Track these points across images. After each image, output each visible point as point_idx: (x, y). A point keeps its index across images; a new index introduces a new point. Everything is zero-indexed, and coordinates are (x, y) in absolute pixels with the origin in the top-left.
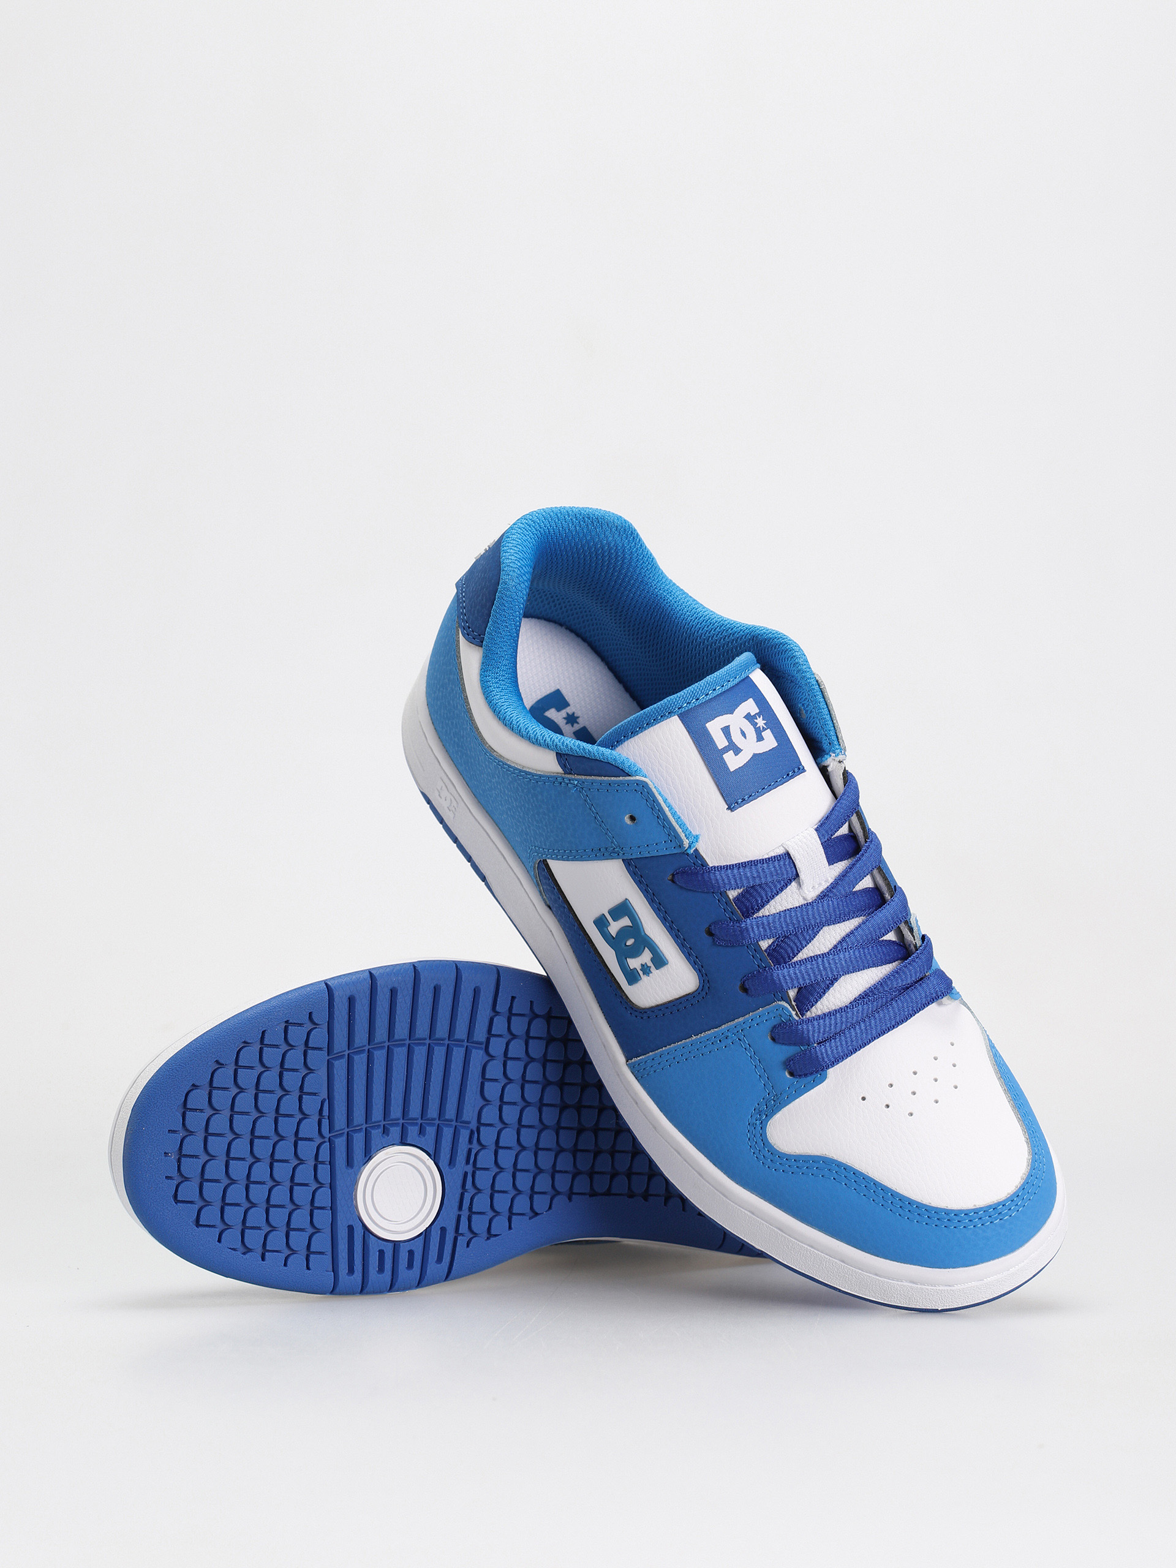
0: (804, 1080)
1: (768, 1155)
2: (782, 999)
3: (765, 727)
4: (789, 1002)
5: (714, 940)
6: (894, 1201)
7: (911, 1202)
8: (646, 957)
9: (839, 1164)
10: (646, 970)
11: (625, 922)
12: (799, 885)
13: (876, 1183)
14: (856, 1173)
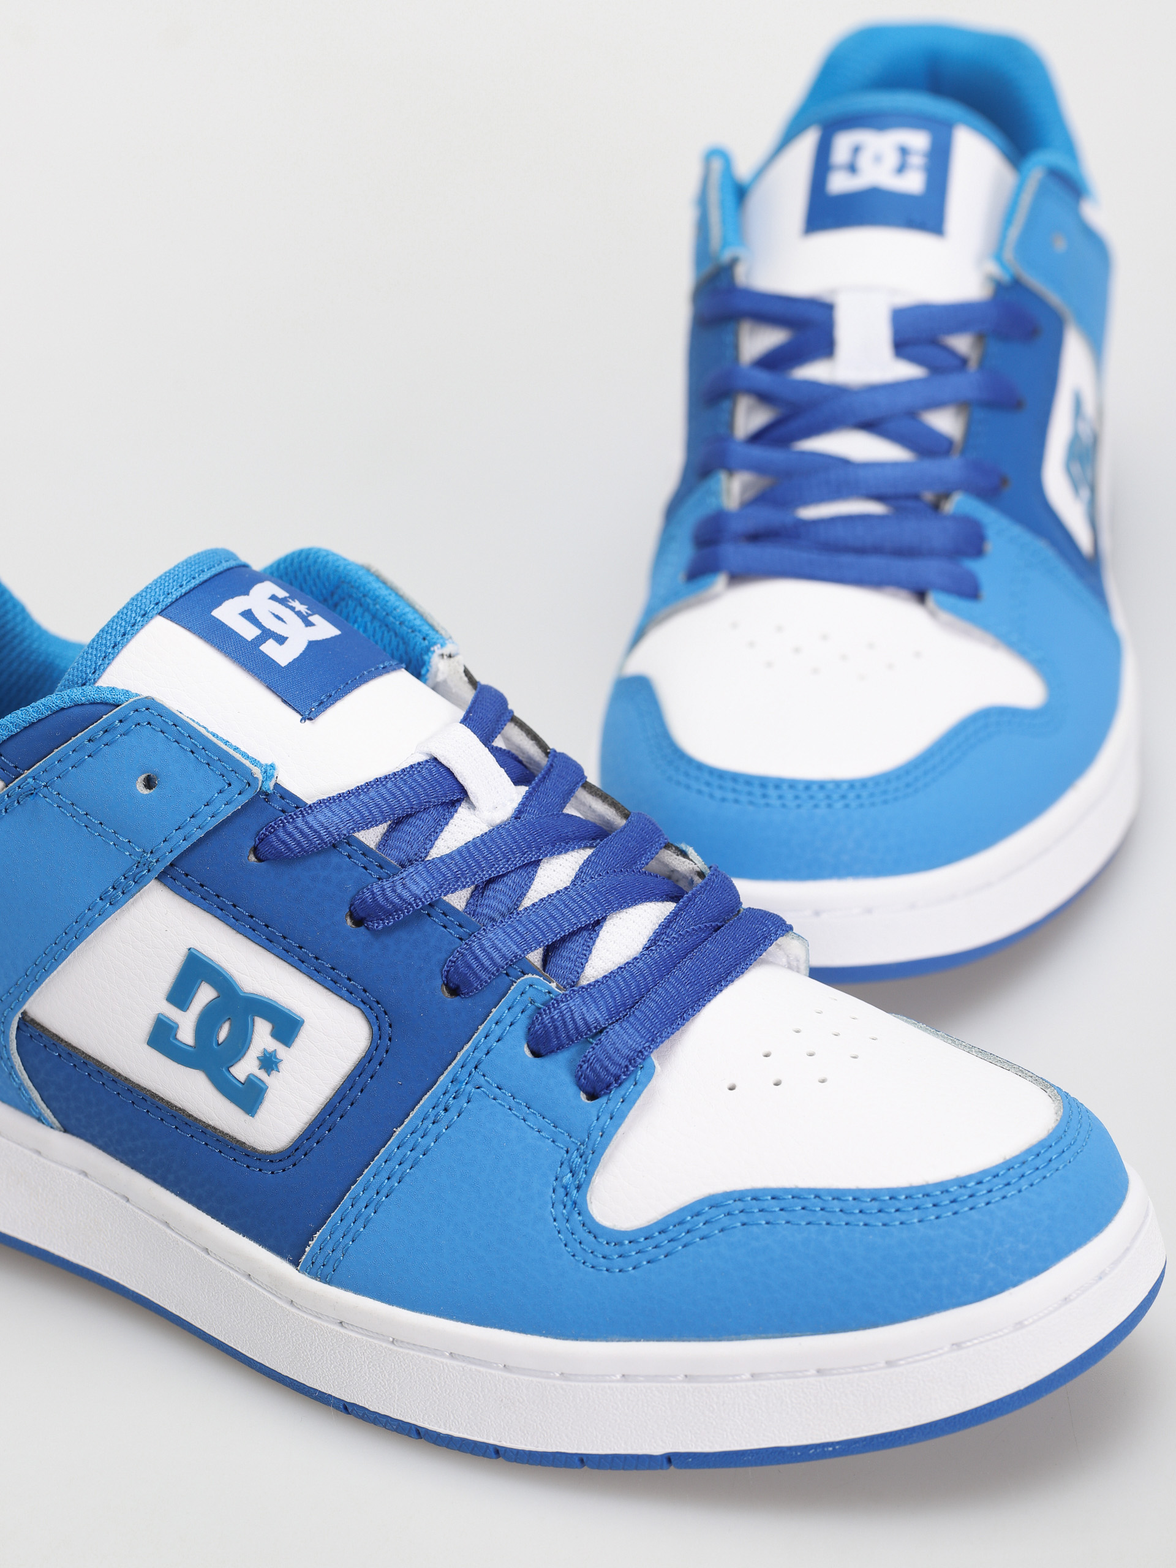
0: (616, 1094)
1: (608, 1250)
2: (524, 973)
3: (309, 612)
4: (534, 971)
5: (367, 928)
6: (863, 1206)
7: (893, 1194)
8: (262, 1035)
9: (739, 1196)
10: (269, 1062)
11: (205, 995)
12: (472, 806)
13: (818, 1194)
14: (776, 1195)
